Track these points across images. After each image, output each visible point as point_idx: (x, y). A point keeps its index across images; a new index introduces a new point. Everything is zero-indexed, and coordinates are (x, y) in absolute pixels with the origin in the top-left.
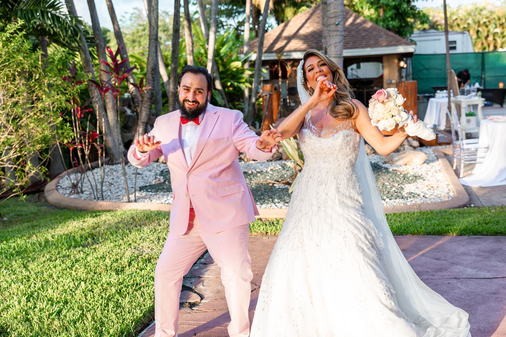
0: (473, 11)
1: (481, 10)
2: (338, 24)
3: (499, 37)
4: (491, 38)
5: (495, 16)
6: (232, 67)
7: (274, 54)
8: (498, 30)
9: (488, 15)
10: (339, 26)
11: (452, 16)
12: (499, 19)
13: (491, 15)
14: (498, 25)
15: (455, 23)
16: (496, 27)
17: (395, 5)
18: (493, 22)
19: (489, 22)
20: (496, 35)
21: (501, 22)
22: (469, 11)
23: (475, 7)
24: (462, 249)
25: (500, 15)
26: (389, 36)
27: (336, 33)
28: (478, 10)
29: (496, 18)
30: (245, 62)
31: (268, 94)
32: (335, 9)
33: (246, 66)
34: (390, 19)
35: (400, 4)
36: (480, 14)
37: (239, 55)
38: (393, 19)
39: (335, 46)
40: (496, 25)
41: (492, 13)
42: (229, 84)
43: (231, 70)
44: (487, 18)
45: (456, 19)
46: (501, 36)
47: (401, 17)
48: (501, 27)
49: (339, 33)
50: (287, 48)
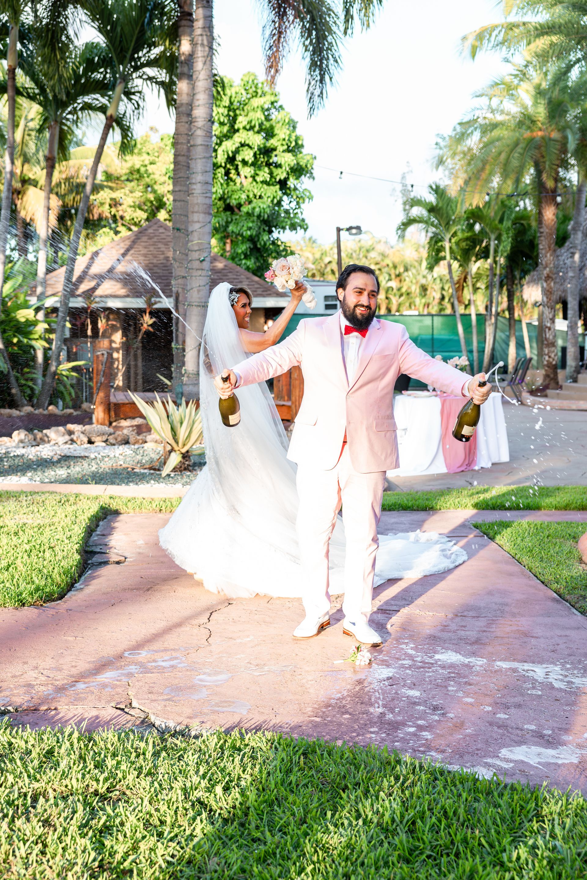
0: (355, 251)
1: (368, 251)
2: (204, 260)
3: (395, 295)
4: (382, 296)
5: (388, 261)
6: (18, 317)
7: (80, 299)
8: (394, 284)
9: (379, 259)
10: (204, 263)
11: (324, 257)
12: (395, 267)
13: (383, 260)
14: (393, 276)
15: (328, 269)
16: (390, 280)
17: (251, 236)
18: (385, 270)
19: (380, 269)
20: (390, 292)
21: (397, 273)
22: (350, 251)
23: (359, 245)
24: (393, 520)
25: (397, 260)
26: (253, 281)
27: (200, 272)
28: (364, 250)
29: (391, 265)
30: (37, 310)
31: (105, 353)
32: (199, 239)
33: (41, 316)
34: (243, 257)
35: (258, 235)
36: (366, 257)
37: (28, 298)
38: (246, 257)
39: (199, 291)
40: (390, 275)
41: (384, 256)
42: (15, 340)
43: (17, 321)
44: (377, 264)
45: (330, 262)
46: (398, 294)
47: (258, 254)
48: (398, 279)
49: (204, 273)
50: (98, 292)
